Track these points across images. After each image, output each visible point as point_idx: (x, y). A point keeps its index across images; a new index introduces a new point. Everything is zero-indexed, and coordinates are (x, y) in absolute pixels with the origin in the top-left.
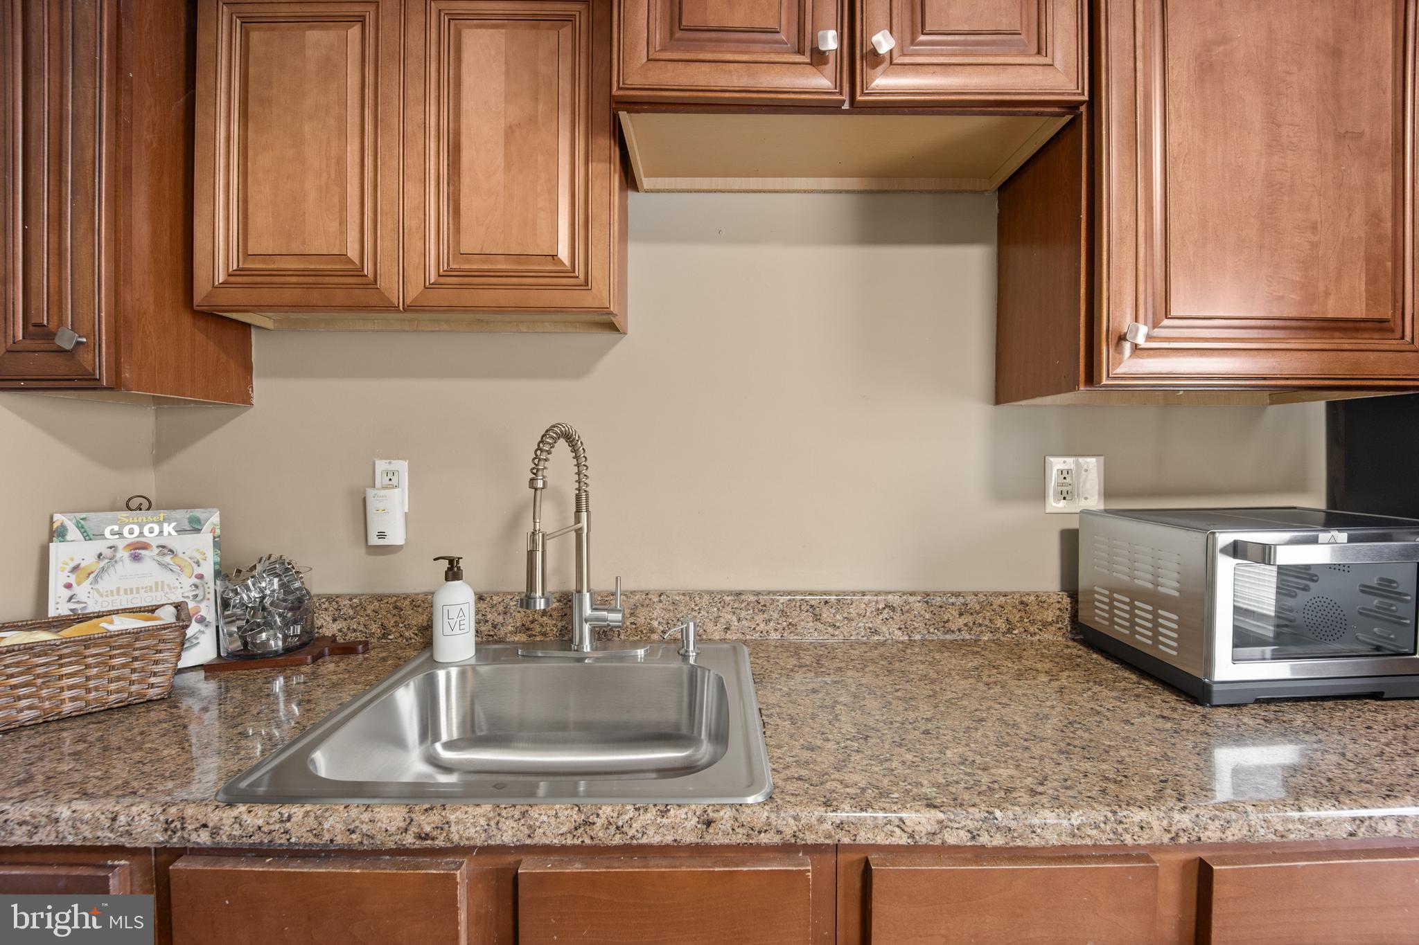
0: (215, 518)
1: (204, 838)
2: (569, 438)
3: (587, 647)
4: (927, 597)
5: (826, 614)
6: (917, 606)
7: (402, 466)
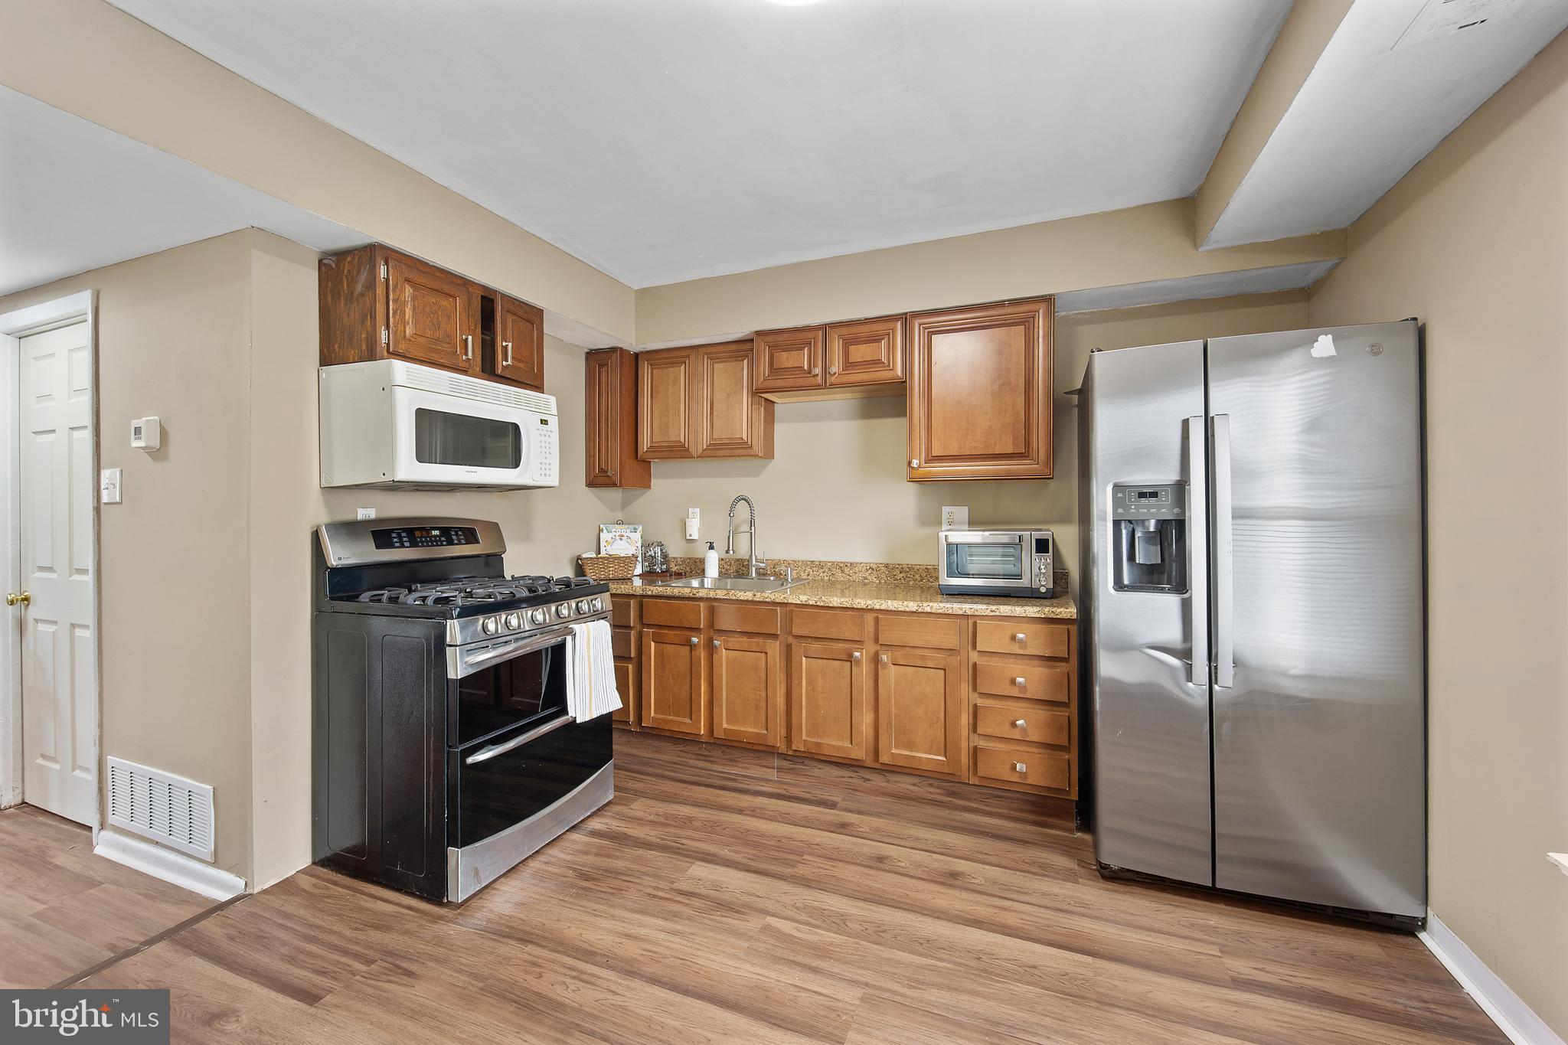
0: (641, 528)
1: (650, 593)
2: (746, 500)
3: (754, 575)
4: (887, 566)
5: (846, 570)
6: (883, 569)
7: (698, 510)
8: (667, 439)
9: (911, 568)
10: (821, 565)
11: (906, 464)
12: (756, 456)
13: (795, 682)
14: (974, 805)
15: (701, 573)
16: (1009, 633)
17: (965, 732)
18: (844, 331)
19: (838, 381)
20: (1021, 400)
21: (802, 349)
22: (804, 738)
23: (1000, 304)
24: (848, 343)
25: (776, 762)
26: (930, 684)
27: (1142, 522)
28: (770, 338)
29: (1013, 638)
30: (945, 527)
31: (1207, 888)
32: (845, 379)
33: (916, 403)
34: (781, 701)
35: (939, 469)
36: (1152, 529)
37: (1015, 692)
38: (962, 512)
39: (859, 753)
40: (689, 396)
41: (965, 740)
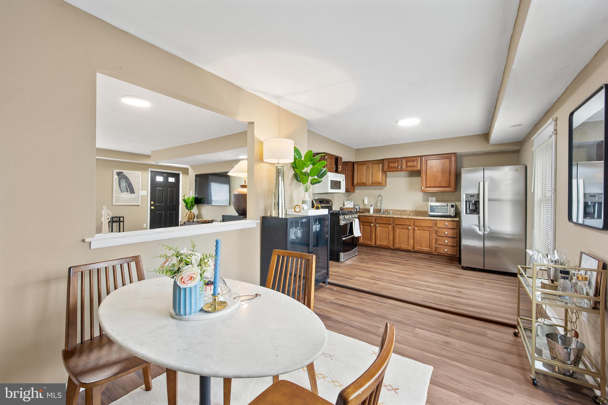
0: (353, 201)
2: (380, 195)
3: (383, 212)
4: (415, 211)
6: (414, 211)
7: (367, 198)
8: (361, 181)
9: (421, 211)
10: (398, 211)
11: (420, 188)
12: (383, 186)
13: (395, 234)
14: (436, 259)
15: (369, 212)
16: (444, 224)
17: (434, 244)
18: (406, 159)
19: (405, 170)
20: (448, 175)
21: (396, 163)
22: (397, 245)
23: (444, 154)
24: (407, 162)
25: (390, 251)
26: (426, 234)
27: (472, 201)
28: (388, 160)
29: (445, 224)
30: (429, 202)
31: (483, 269)
32: (406, 169)
33: (423, 175)
34: (392, 238)
35: (428, 189)
36: (473, 203)
37: (445, 235)
38: (434, 199)
39: (410, 248)
40: (366, 172)
41: (434, 245)
